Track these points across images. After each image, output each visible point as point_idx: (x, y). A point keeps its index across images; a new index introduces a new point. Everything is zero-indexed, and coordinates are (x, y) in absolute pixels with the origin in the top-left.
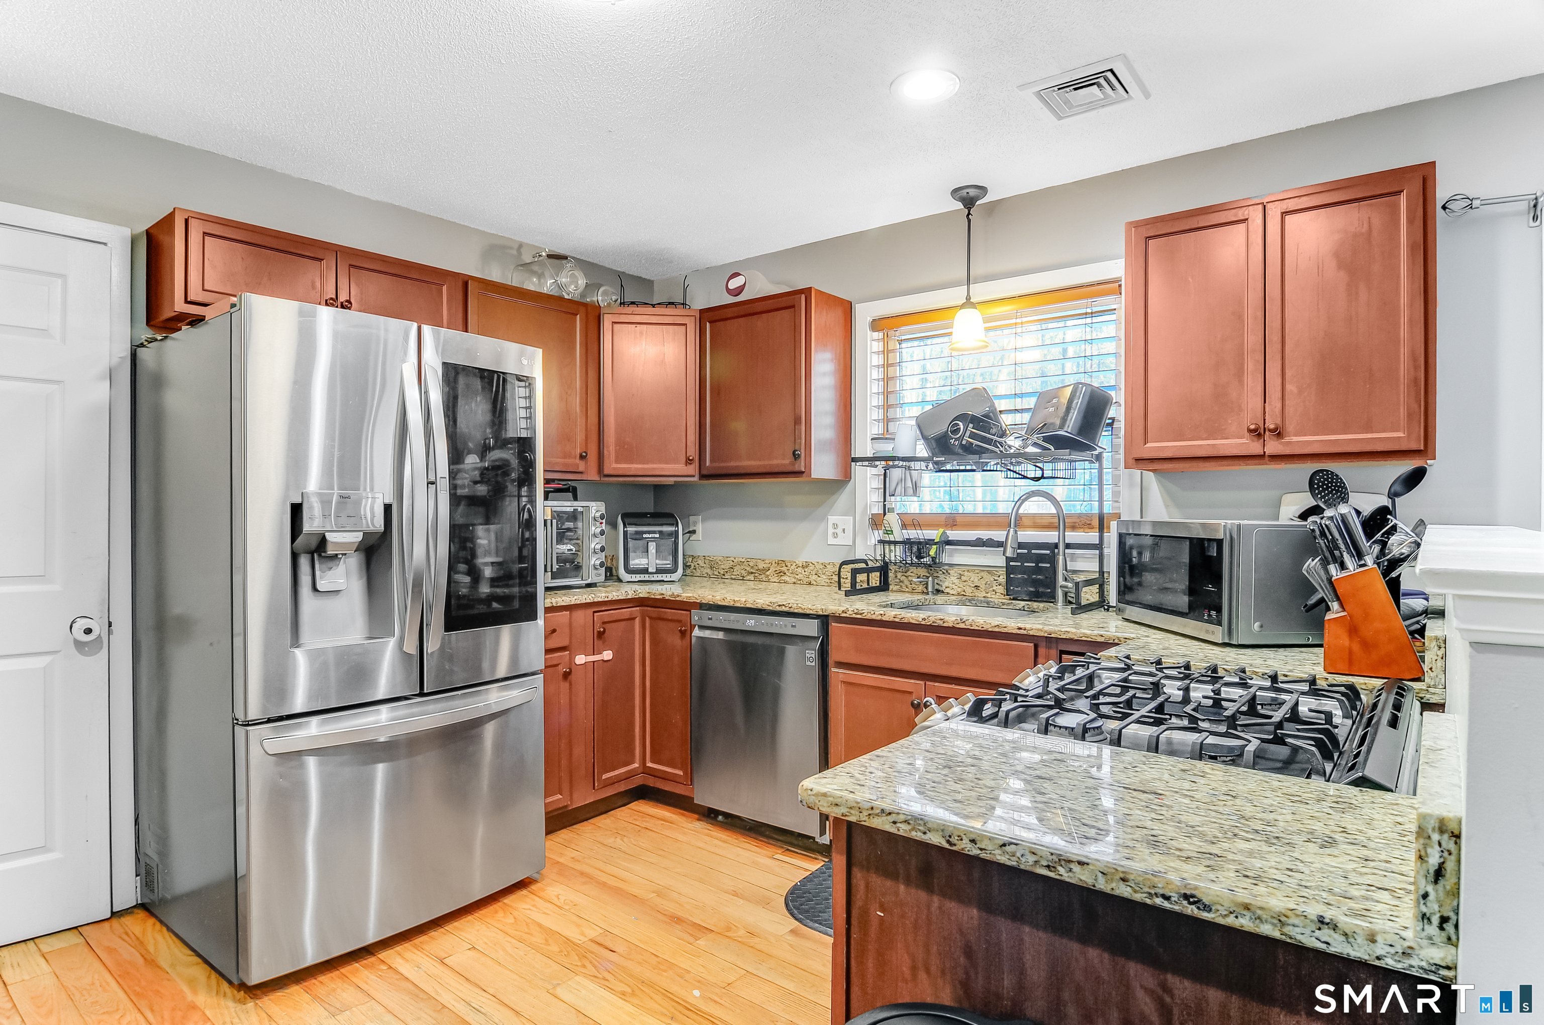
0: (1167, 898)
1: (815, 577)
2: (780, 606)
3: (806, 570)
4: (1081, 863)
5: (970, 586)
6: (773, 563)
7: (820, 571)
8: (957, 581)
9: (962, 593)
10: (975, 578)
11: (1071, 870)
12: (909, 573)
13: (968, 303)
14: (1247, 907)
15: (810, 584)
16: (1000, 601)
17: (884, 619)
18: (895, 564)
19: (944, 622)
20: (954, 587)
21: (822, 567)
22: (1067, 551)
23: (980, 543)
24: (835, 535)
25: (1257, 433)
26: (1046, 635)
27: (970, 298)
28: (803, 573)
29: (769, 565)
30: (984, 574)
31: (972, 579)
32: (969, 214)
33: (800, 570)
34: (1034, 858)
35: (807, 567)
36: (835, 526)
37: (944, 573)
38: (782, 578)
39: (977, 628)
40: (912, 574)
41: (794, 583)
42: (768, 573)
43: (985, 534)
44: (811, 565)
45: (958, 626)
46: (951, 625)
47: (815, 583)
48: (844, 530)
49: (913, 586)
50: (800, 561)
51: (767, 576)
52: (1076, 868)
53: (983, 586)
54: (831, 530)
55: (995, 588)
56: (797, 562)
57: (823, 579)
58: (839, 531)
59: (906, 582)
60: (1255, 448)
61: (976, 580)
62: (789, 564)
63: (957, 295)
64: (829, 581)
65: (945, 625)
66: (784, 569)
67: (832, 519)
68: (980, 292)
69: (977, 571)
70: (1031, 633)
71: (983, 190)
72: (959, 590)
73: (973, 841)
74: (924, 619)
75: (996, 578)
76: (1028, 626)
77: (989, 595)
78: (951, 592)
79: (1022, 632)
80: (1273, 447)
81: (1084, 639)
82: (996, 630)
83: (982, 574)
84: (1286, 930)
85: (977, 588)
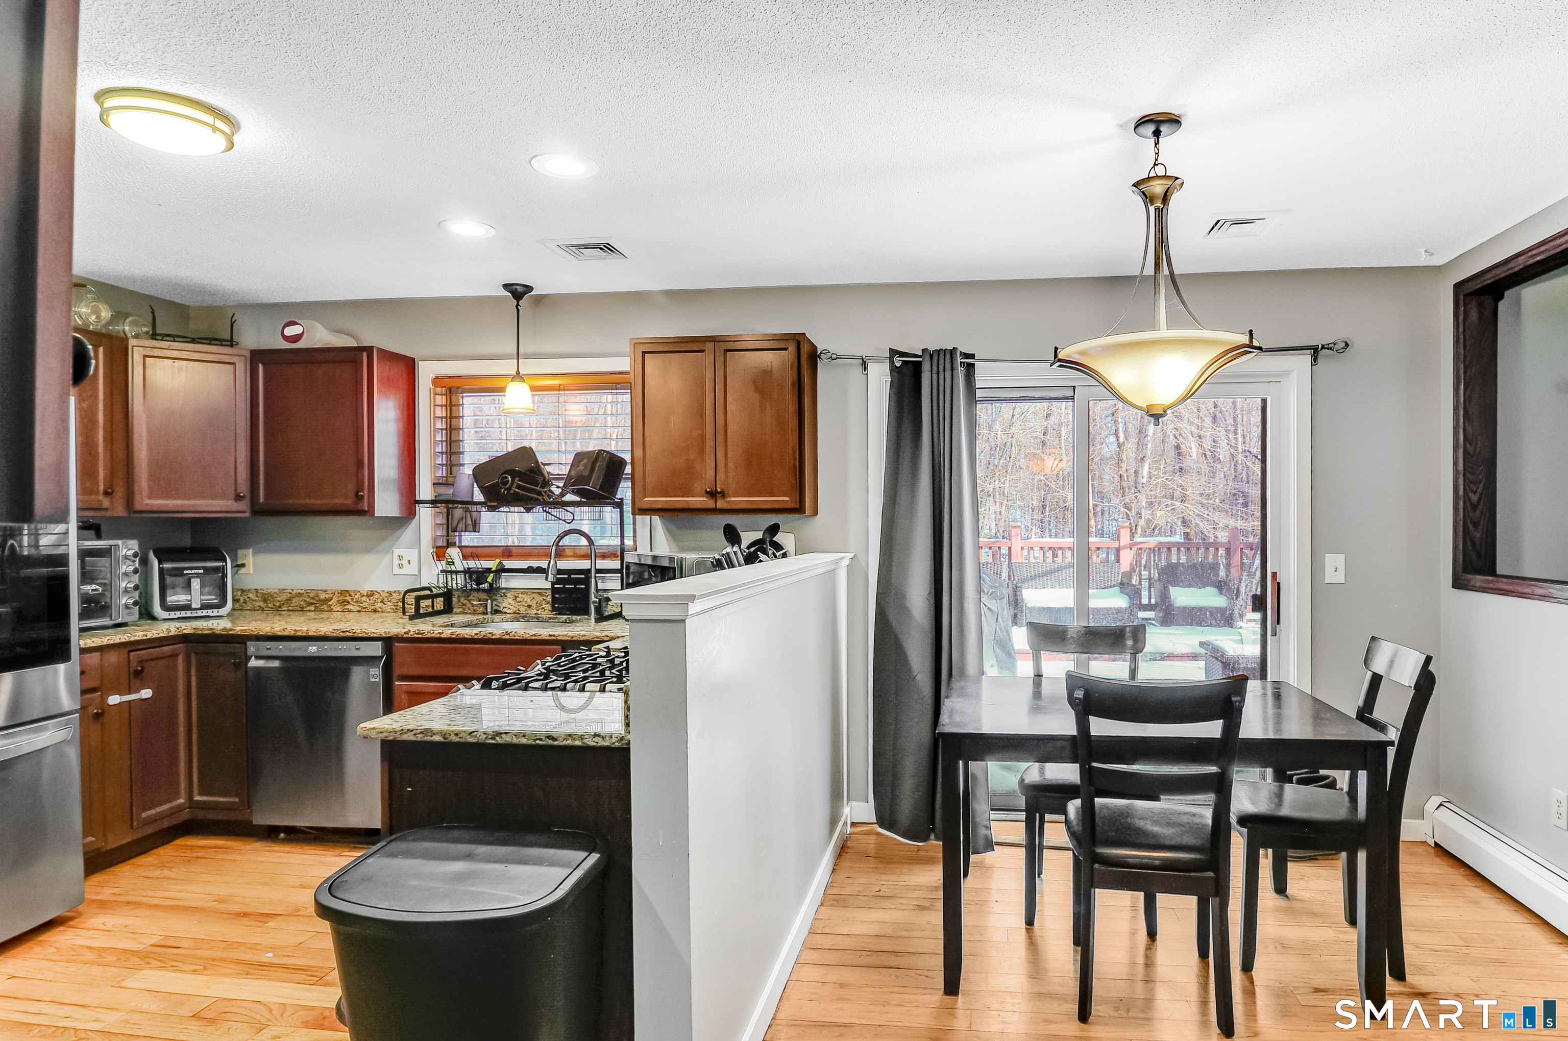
0: (540, 739)
1: (380, 605)
2: (343, 632)
3: (371, 598)
4: (506, 733)
5: (523, 606)
6: (337, 592)
7: (386, 599)
8: (513, 602)
9: (517, 612)
10: (527, 599)
11: (501, 737)
12: (471, 598)
13: (518, 376)
14: (570, 735)
15: (375, 611)
16: (548, 616)
17: (442, 636)
18: (458, 590)
19: (493, 635)
20: (511, 607)
21: (387, 595)
22: (597, 575)
23: (530, 570)
24: (401, 566)
25: (713, 494)
26: (569, 639)
27: (519, 373)
28: (368, 601)
29: (331, 596)
30: (536, 596)
31: (525, 600)
32: (518, 305)
33: (364, 599)
34: (485, 736)
35: (372, 596)
36: (400, 558)
37: (501, 596)
38: (346, 607)
39: (518, 638)
40: (473, 598)
41: (359, 611)
42: (330, 603)
43: (535, 564)
44: (376, 593)
45: (504, 637)
46: (498, 637)
47: (380, 610)
48: (409, 562)
49: (475, 608)
50: (366, 588)
51: (330, 606)
52: (504, 736)
53: (534, 605)
54: (396, 562)
55: (544, 606)
56: (362, 592)
57: (389, 606)
58: (405, 562)
59: (469, 605)
60: (710, 504)
61: (529, 601)
62: (353, 594)
63: (509, 367)
64: (394, 608)
65: (494, 637)
66: (348, 598)
67: (397, 552)
68: (527, 367)
69: (530, 593)
70: (559, 638)
71: (529, 289)
72: (515, 609)
73: (456, 735)
74: (476, 634)
75: (545, 598)
76: (556, 634)
77: (539, 612)
78: (508, 611)
79: (552, 638)
80: (721, 504)
81: (595, 639)
82: (533, 638)
83: (534, 595)
84: (585, 741)
85: (529, 606)
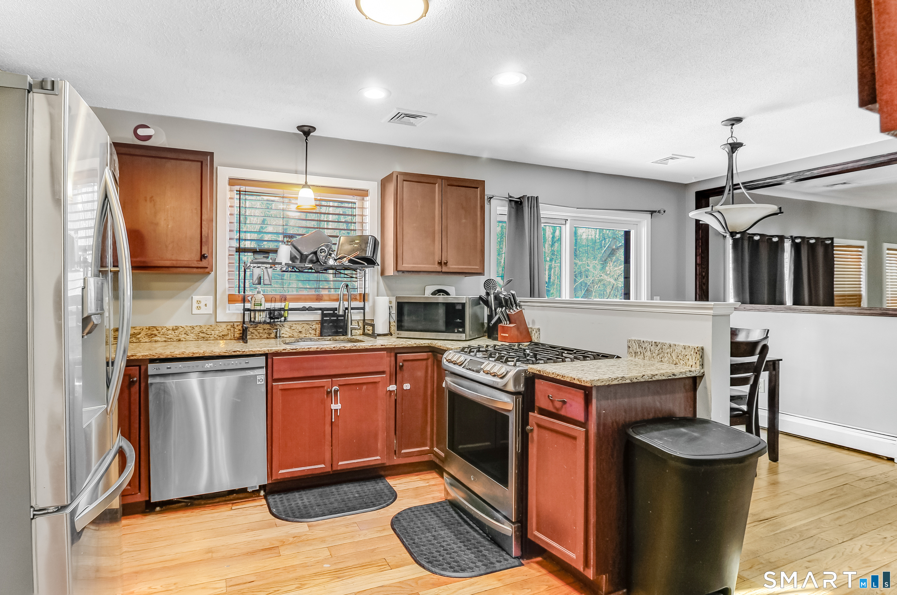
0: (670, 376)
1: (184, 336)
2: (234, 352)
3: (176, 331)
4: (656, 375)
5: (296, 332)
6: (145, 328)
7: (189, 332)
8: (288, 330)
9: (292, 336)
10: (299, 328)
12: (258, 328)
13: (306, 185)
14: (681, 373)
15: (180, 340)
16: (318, 337)
20: (287, 333)
21: (190, 328)
22: (352, 311)
23: (304, 309)
24: (199, 308)
27: (307, 183)
28: (174, 334)
29: (140, 331)
30: (305, 325)
31: (297, 328)
32: (306, 139)
33: (170, 332)
35: (176, 329)
36: (199, 302)
37: (280, 326)
38: (153, 339)
39: (362, 348)
40: (259, 328)
41: (165, 341)
42: (139, 336)
43: (307, 305)
44: (181, 328)
45: (352, 348)
46: (349, 348)
47: (184, 340)
48: (206, 305)
49: (261, 335)
50: (170, 324)
51: (138, 338)
53: (304, 331)
54: (195, 305)
55: (310, 332)
56: (168, 327)
57: (192, 336)
58: (202, 305)
59: (256, 333)
60: (439, 269)
61: (300, 328)
62: (160, 329)
63: (300, 179)
64: (196, 337)
65: (346, 349)
66: (156, 332)
67: (196, 298)
68: (312, 180)
69: (301, 324)
71: (314, 129)
72: (290, 334)
73: (636, 378)
74: (334, 347)
75: (311, 327)
76: (385, 344)
77: (307, 336)
78: (285, 336)
80: (445, 269)
81: (409, 346)
82: (371, 347)
83: (303, 325)
85: (300, 332)
